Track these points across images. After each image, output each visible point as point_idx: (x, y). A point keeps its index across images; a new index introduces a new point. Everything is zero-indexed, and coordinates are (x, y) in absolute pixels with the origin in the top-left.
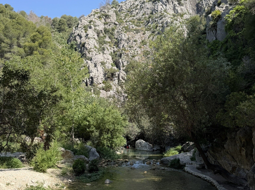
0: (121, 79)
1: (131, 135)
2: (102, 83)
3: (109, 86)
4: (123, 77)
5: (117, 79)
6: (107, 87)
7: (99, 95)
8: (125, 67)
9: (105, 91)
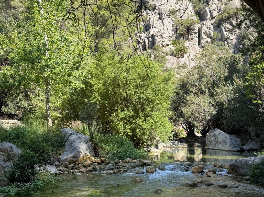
0: (203, 36)
1: (194, 118)
2: (171, 44)
3: (183, 49)
4: (209, 33)
5: (198, 36)
6: (179, 50)
7: (164, 63)
8: (214, 20)
9: (175, 58)
